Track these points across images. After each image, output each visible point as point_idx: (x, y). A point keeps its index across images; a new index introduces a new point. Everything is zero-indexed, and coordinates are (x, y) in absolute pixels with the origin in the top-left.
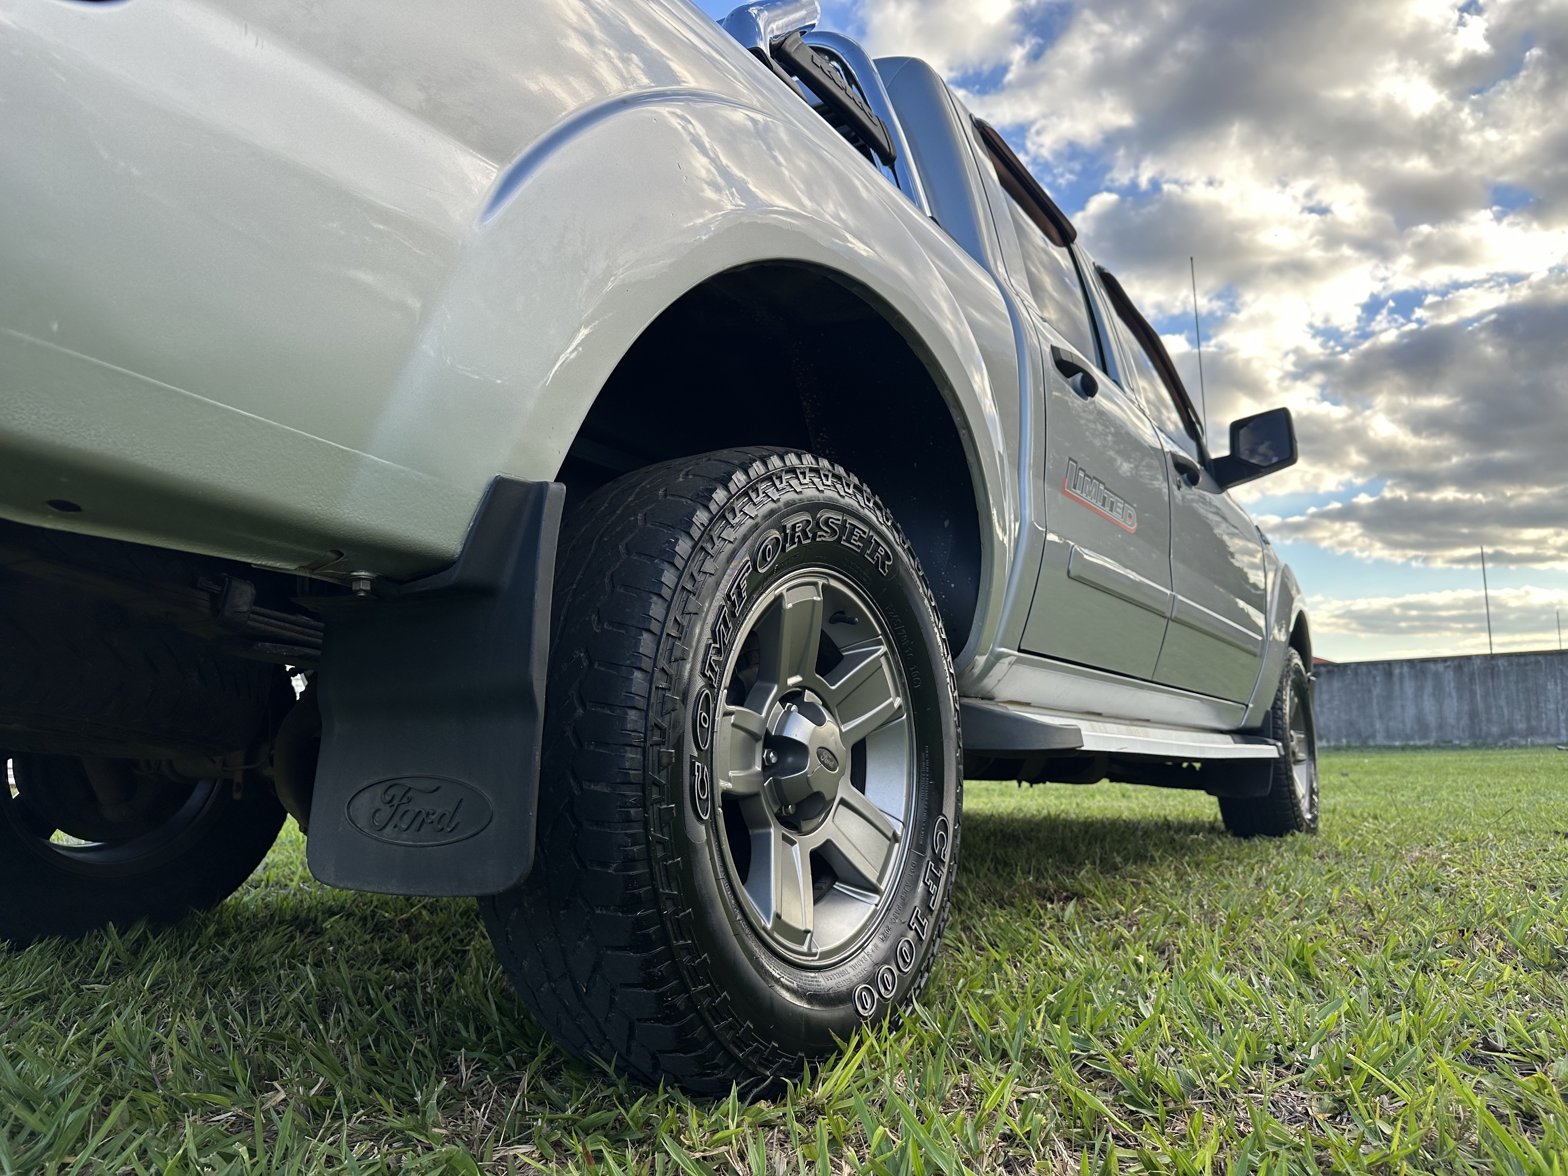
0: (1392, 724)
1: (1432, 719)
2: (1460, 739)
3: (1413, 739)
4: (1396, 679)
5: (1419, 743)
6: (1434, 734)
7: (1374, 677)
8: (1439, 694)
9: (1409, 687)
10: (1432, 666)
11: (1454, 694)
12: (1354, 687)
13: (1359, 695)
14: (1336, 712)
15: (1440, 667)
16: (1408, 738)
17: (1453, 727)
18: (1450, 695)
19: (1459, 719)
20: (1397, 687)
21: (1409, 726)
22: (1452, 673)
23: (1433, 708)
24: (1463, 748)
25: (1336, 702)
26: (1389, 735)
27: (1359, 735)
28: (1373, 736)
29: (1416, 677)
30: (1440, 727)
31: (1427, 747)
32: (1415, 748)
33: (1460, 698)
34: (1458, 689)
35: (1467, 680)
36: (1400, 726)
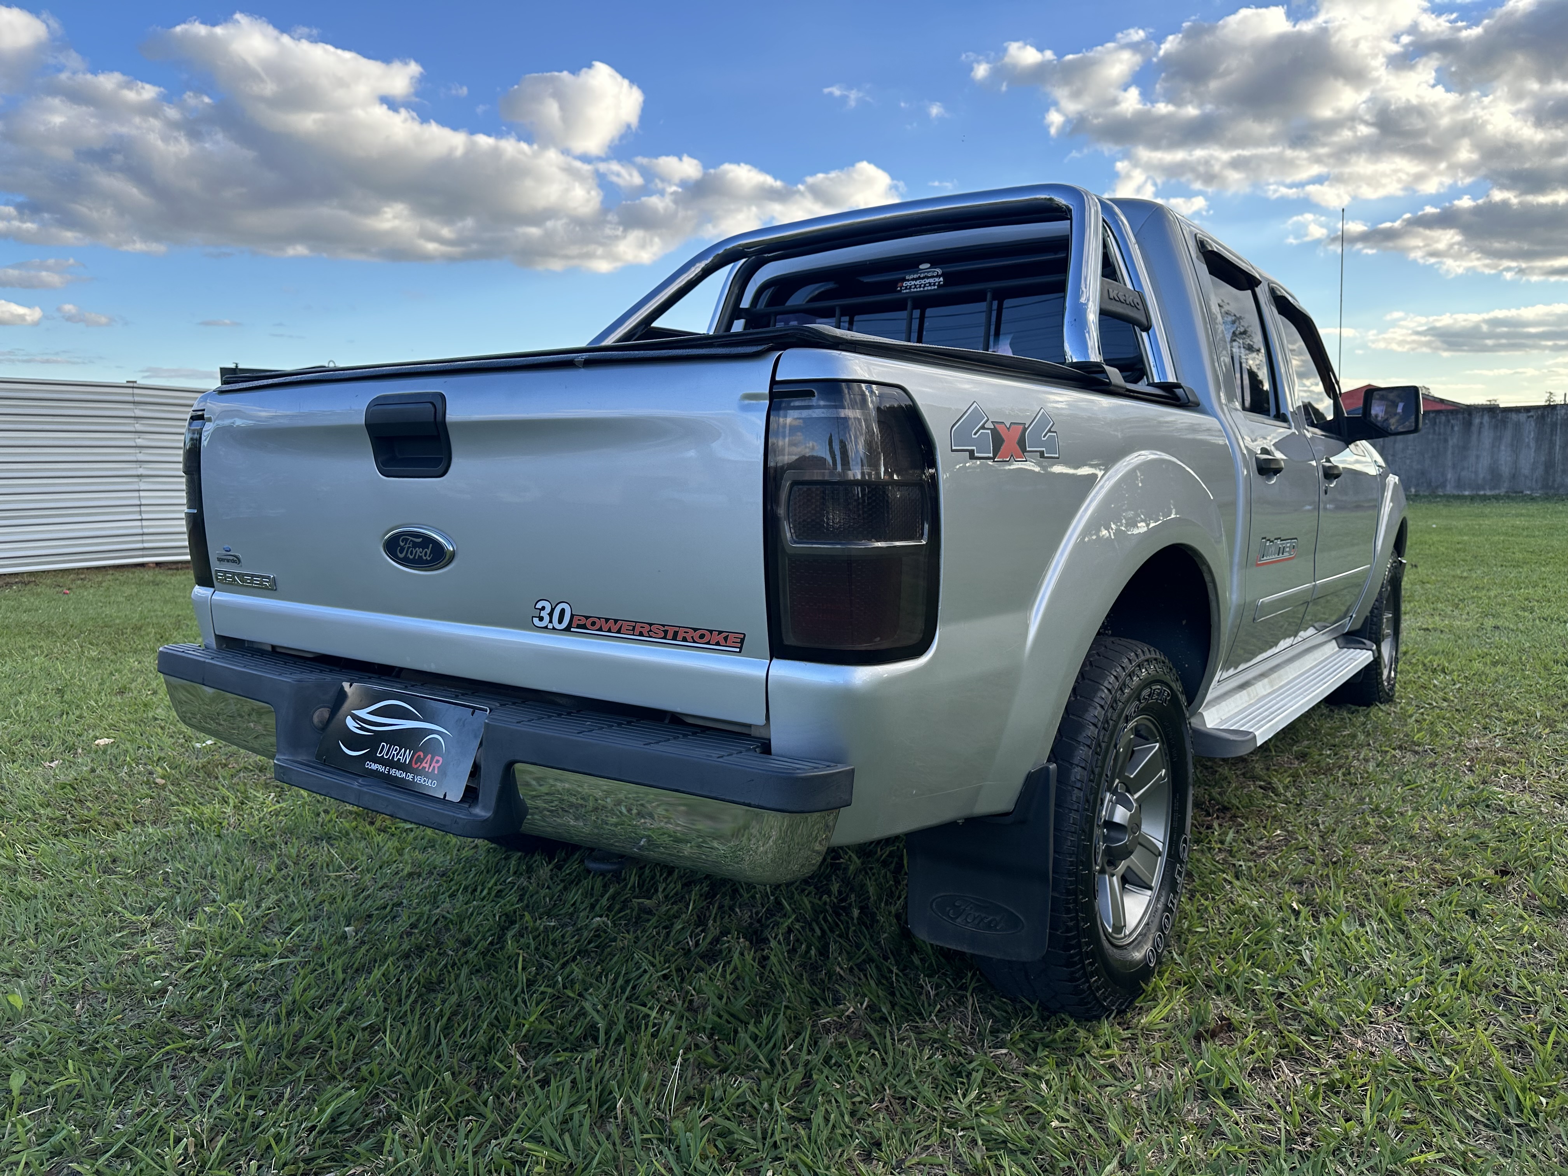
0: (1464, 473)
1: (1505, 470)
2: (1532, 489)
3: (1484, 489)
4: (1475, 429)
5: (1488, 493)
6: (1506, 485)
7: (1452, 427)
8: (1516, 445)
9: (1487, 436)
10: (1514, 416)
11: (1533, 444)
12: (1430, 437)
13: (1435, 445)
14: (1408, 462)
15: (1523, 417)
16: (1480, 487)
17: (1526, 477)
18: (1528, 446)
19: (1534, 469)
20: (1474, 437)
21: (1481, 476)
22: (1533, 424)
23: (1509, 459)
24: (1533, 499)
25: (1410, 452)
26: (1459, 484)
27: (1429, 484)
28: (1443, 485)
29: (1496, 427)
30: (1514, 477)
31: (1497, 498)
32: (1485, 499)
33: (1538, 448)
34: (1537, 440)
35: (1548, 430)
36: (1473, 476)
